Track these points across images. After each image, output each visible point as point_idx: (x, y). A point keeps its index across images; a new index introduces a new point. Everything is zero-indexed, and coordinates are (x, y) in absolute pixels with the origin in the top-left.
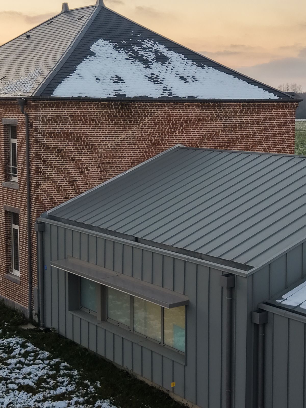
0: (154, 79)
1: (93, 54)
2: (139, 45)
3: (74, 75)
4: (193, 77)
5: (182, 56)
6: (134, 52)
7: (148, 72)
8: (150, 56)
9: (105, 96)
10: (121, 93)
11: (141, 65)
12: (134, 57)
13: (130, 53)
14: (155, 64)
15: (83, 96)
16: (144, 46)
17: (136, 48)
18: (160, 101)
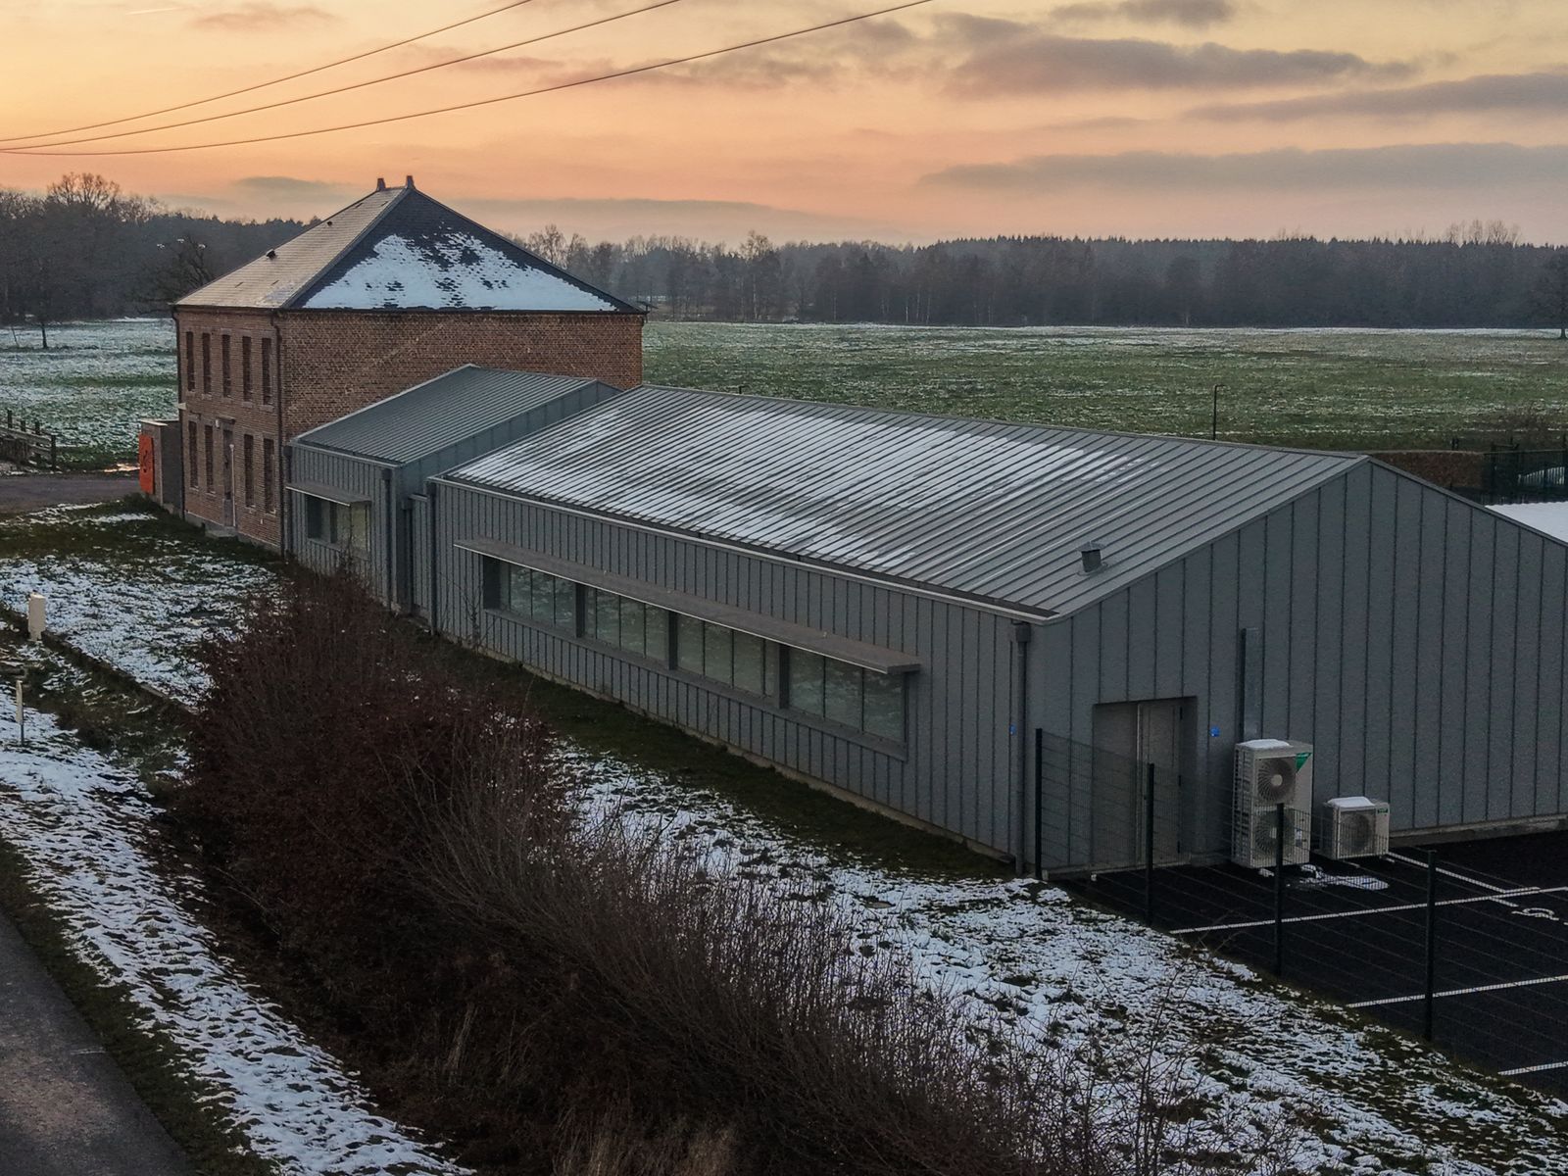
0: (446, 286)
1: (375, 255)
2: (445, 240)
3: (341, 282)
4: (504, 283)
5: (501, 254)
6: (433, 250)
7: (442, 276)
8: (453, 254)
9: (370, 307)
10: (393, 302)
11: (436, 267)
12: (431, 257)
13: (427, 252)
14: (457, 266)
15: (342, 307)
16: (452, 242)
17: (438, 245)
18: (441, 313)
